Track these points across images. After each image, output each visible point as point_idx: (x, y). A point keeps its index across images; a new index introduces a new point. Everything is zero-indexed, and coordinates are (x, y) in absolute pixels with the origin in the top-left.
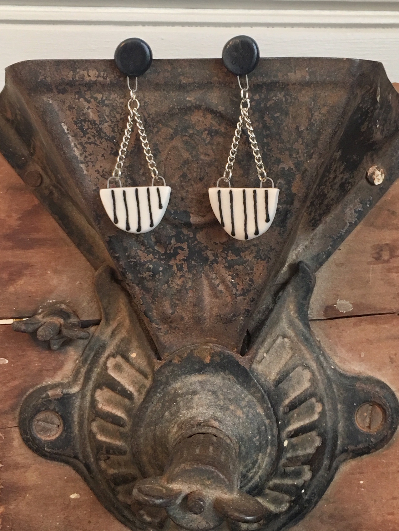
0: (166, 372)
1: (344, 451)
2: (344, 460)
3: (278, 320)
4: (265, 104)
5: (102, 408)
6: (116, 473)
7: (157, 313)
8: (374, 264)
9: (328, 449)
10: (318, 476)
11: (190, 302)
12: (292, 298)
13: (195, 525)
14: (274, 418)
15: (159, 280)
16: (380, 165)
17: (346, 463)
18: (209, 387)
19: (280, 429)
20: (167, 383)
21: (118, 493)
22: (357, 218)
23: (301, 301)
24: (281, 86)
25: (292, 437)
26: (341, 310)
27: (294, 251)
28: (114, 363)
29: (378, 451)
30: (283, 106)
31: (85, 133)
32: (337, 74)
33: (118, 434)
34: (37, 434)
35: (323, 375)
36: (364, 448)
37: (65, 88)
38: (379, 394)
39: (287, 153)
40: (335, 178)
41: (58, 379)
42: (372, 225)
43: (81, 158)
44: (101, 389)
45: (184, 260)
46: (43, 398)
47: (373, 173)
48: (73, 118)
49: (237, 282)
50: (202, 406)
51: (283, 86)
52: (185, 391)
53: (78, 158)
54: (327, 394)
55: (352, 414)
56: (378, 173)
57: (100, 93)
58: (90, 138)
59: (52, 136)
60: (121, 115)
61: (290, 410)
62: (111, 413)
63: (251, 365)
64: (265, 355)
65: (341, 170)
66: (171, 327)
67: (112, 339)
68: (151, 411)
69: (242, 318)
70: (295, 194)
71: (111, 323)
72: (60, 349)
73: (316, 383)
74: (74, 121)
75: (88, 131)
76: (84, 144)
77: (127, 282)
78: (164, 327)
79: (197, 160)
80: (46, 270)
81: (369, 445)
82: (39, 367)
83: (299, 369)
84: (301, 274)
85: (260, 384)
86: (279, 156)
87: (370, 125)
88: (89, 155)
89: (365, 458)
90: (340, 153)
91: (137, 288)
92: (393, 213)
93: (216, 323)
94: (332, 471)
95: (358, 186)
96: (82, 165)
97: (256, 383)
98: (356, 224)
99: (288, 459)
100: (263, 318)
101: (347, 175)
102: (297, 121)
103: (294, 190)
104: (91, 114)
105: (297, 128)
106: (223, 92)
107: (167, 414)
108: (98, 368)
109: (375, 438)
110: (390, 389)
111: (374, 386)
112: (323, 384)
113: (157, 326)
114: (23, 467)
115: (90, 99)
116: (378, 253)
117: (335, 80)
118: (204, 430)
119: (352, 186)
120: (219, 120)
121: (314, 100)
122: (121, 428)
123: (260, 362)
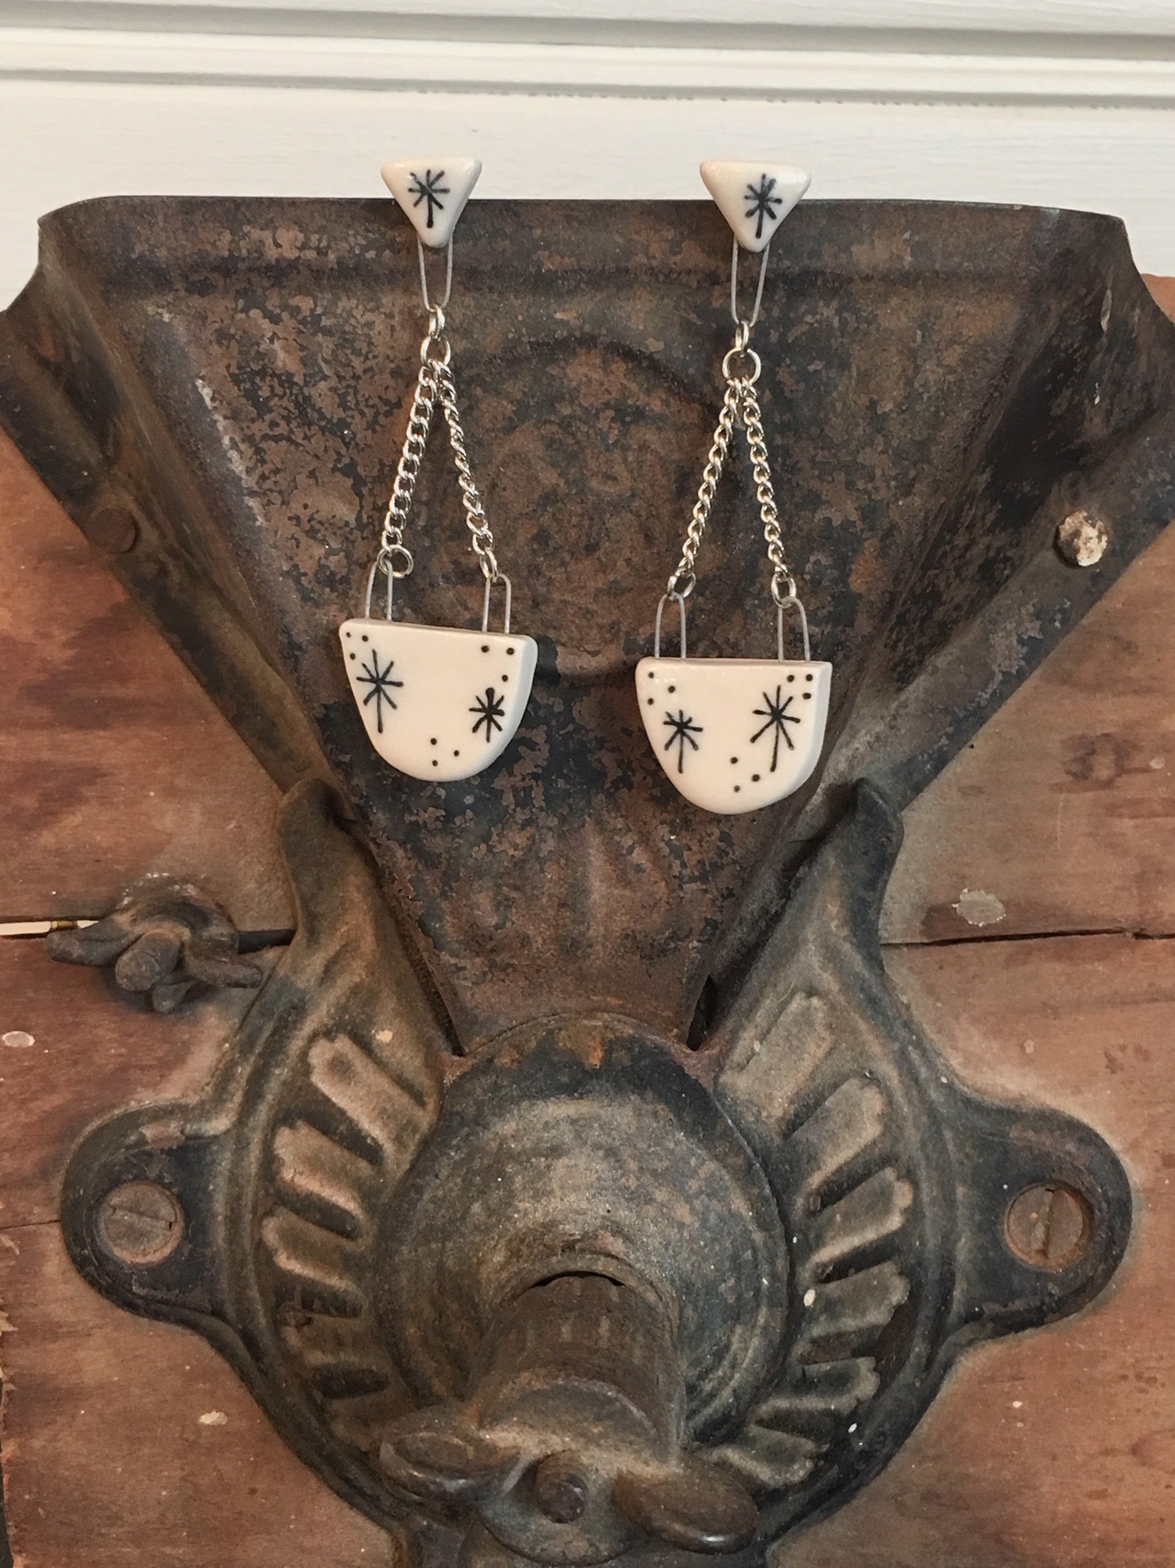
0: (480, 1088)
1: (970, 1318)
2: (971, 1343)
3: (796, 944)
4: (783, 336)
5: (292, 1180)
6: (328, 1364)
7: (453, 925)
8: (1069, 791)
9: (926, 1312)
10: (894, 1385)
11: (550, 896)
12: (834, 884)
13: (558, 1550)
14: (779, 1230)
15: (463, 830)
16: (1094, 510)
17: (975, 1349)
18: (595, 1134)
19: (795, 1257)
20: (480, 1122)
21: (333, 1418)
22: (1023, 659)
23: (861, 893)
24: (830, 285)
25: (829, 1279)
26: (972, 918)
27: (844, 751)
28: (328, 1056)
29: (1065, 1319)
30: (833, 341)
31: (262, 408)
32: (993, 252)
33: (335, 1256)
34: (110, 1244)
35: (916, 1102)
36: (1029, 1311)
37: (207, 278)
38: (1074, 1159)
39: (841, 477)
40: (967, 548)
41: (170, 1092)
42: (1066, 679)
43: (249, 482)
44: (292, 1127)
45: (535, 776)
46: (128, 1147)
47: (1077, 534)
48: (228, 367)
49: (684, 841)
50: (576, 1189)
51: (836, 284)
52: (528, 1145)
53: (240, 479)
54: (927, 1158)
55: (997, 1217)
56: (1089, 531)
57: (309, 293)
58: (278, 425)
59: (168, 416)
60: (367, 358)
61: (824, 1205)
62: (320, 1198)
63: (716, 1078)
64: (757, 1047)
65: (988, 523)
66: (492, 965)
67: (324, 986)
68: (432, 1201)
69: (695, 944)
70: (860, 596)
71: (322, 941)
72: (177, 1010)
73: (898, 1126)
74: (231, 375)
75: (272, 403)
76: (258, 439)
77: (371, 835)
78: (474, 965)
79: (581, 492)
80: (143, 788)
81: (1043, 1303)
82: (120, 1059)
83: (851, 1086)
84: (861, 817)
85: (741, 1131)
86: (815, 484)
87: (1077, 398)
88: (271, 471)
89: (1031, 1338)
90: (986, 476)
91: (400, 853)
92: (1129, 647)
93: (622, 957)
94: (935, 1371)
95: (1031, 568)
96: (252, 502)
97: (731, 1128)
98: (1021, 676)
99: (814, 1342)
100: (752, 938)
101: (1001, 539)
102: (872, 385)
103: (857, 584)
104: (281, 355)
105: (873, 404)
106: (662, 298)
107: (476, 1208)
108: (285, 1065)
109: (1061, 1285)
110: (1106, 1145)
111: (1062, 1137)
112: (918, 1128)
113: (453, 961)
114: (69, 1334)
115: (278, 311)
116: (1082, 760)
117: (987, 268)
118: (580, 1265)
119: (1014, 568)
120: (648, 380)
121: (922, 326)
122: (344, 1242)
123: (741, 1068)
